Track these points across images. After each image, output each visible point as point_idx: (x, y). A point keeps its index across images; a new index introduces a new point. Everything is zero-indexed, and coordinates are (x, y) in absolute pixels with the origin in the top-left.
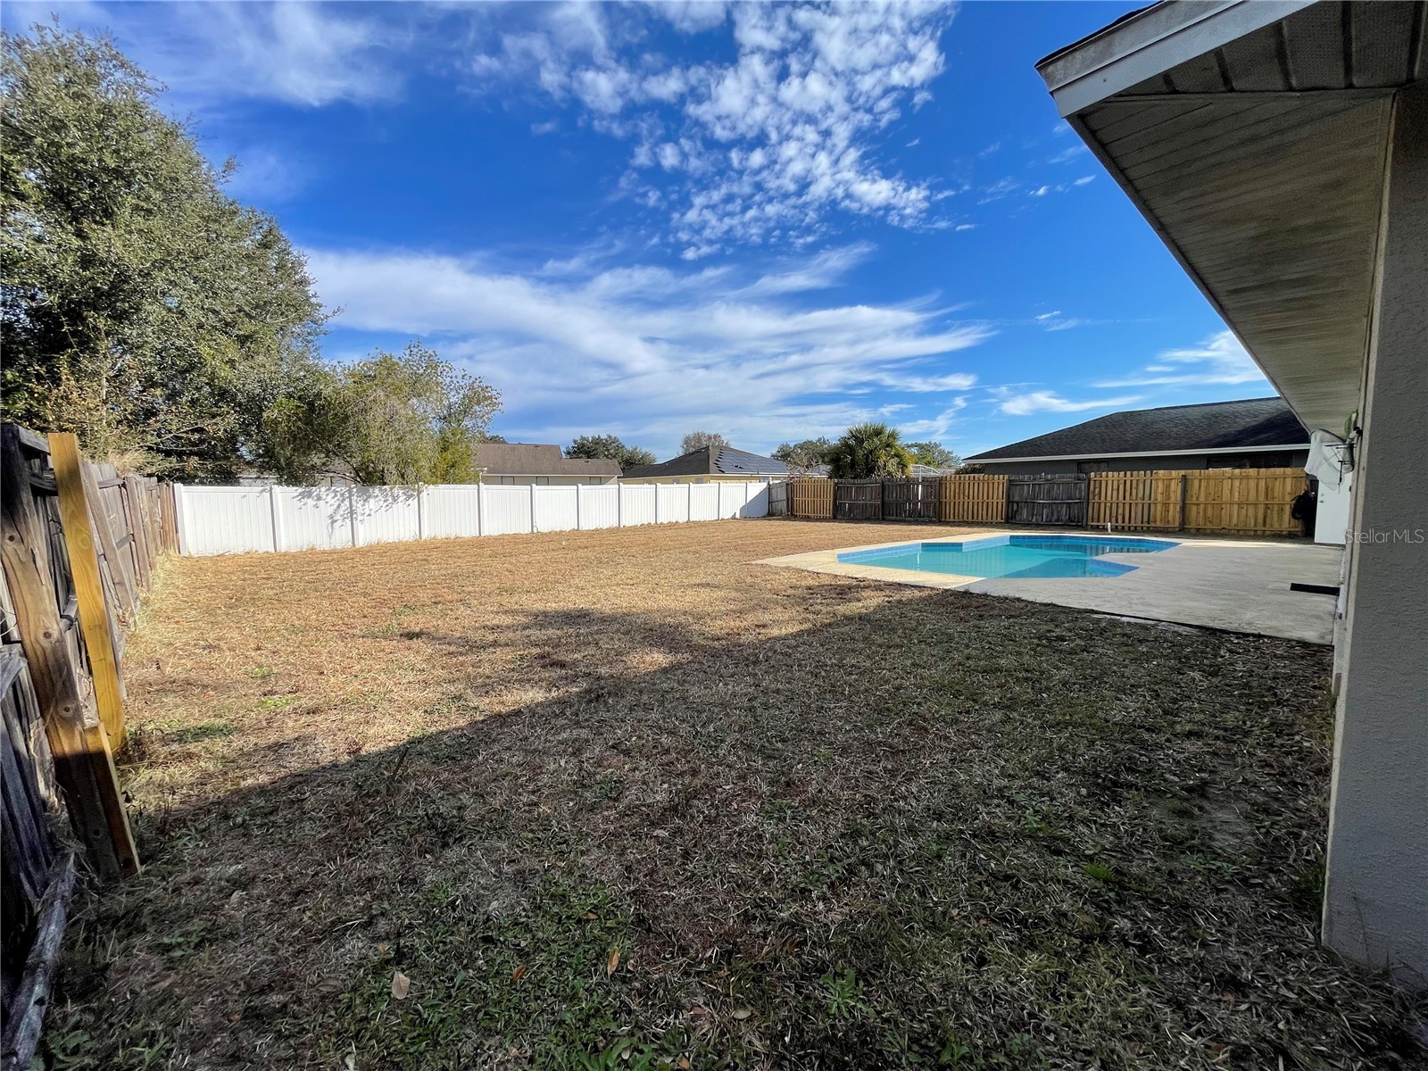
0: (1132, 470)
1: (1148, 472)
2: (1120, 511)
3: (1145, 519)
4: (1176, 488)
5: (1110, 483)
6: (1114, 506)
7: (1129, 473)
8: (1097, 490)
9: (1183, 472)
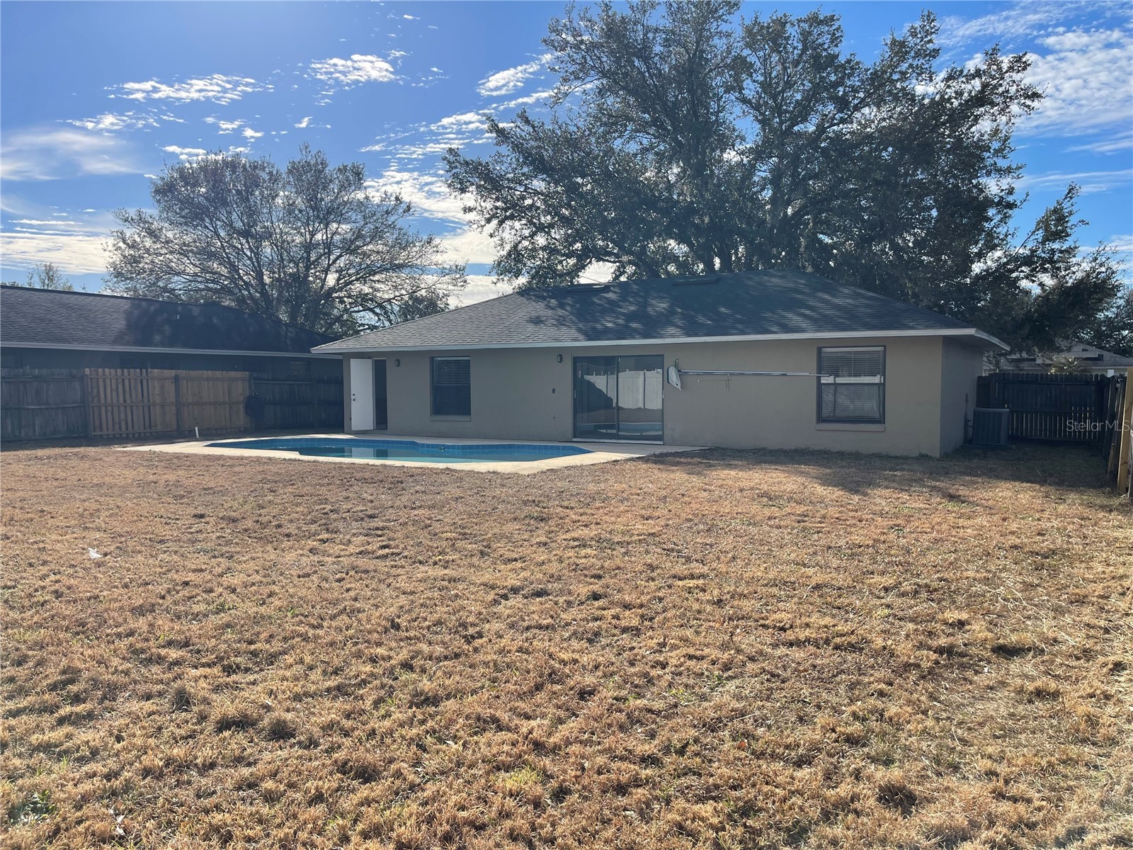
0: (128, 368)
1: (144, 370)
2: (123, 416)
3: (147, 425)
4: (170, 388)
5: (108, 382)
6: (116, 410)
7: (126, 370)
8: (95, 390)
9: (173, 373)
